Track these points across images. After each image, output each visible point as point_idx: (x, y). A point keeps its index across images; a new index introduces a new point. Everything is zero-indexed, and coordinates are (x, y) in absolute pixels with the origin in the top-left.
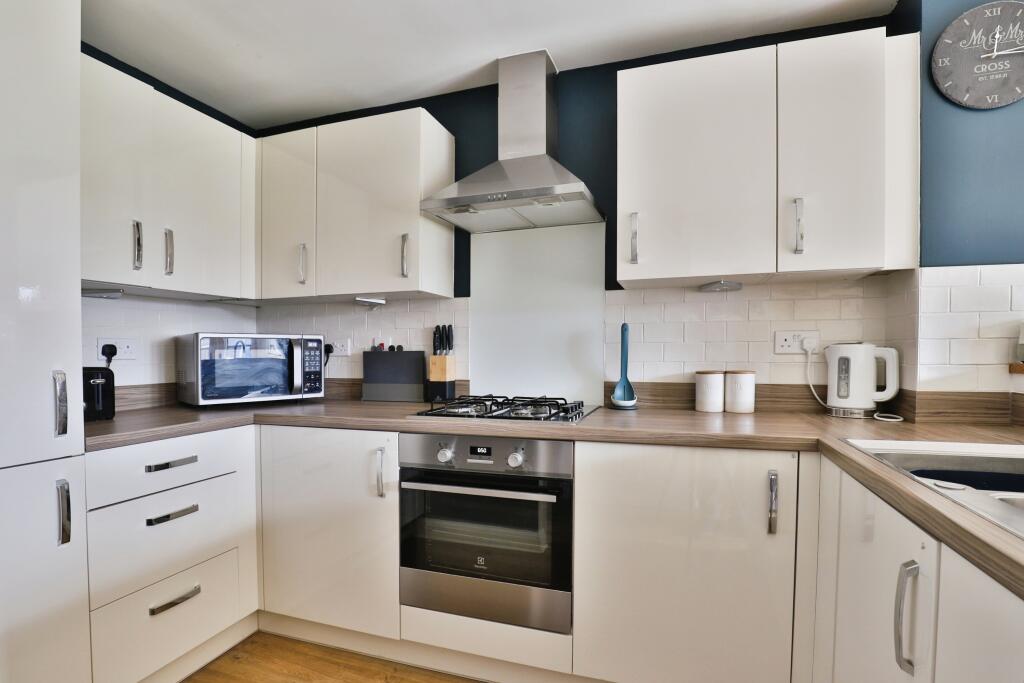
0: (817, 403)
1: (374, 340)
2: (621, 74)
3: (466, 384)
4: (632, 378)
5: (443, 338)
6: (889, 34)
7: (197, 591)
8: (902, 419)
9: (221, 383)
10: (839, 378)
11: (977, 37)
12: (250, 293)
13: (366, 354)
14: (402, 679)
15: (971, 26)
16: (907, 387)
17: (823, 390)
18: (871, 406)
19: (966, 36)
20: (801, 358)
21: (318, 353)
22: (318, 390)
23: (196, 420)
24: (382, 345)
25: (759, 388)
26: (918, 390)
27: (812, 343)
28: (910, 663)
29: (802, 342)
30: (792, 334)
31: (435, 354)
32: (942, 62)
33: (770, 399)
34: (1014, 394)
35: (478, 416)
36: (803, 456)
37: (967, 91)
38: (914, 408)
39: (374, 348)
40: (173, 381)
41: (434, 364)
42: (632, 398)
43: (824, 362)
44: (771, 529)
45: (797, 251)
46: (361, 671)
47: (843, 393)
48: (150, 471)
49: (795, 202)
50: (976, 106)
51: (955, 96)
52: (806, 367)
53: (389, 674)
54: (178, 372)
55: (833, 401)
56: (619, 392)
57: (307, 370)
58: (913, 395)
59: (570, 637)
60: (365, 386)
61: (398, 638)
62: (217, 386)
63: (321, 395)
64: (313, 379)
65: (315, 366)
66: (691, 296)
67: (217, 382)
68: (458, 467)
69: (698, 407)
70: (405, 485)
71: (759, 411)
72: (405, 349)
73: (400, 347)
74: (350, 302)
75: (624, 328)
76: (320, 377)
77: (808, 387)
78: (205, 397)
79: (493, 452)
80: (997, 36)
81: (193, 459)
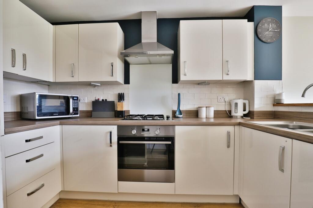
0: (229, 115)
1: (95, 97)
2: (181, 22)
3: (128, 111)
4: (181, 109)
5: (121, 97)
6: (248, 21)
7: (43, 185)
8: (250, 118)
9: (44, 111)
10: (235, 108)
11: (266, 25)
12: (51, 80)
13: (93, 102)
14: (119, 205)
15: (265, 22)
16: (251, 110)
17: (230, 112)
18: (242, 115)
19: (264, 25)
20: (224, 103)
21: (77, 101)
22: (77, 114)
23: (35, 124)
24: (99, 99)
25: (215, 111)
26: (255, 110)
27: (227, 99)
28: (283, 170)
29: (224, 99)
30: (222, 97)
31: (119, 102)
32: (259, 30)
33: (218, 114)
34: (274, 111)
35: (142, 120)
36: (236, 127)
37: (264, 38)
38: (254, 115)
39: (96, 100)
40: (19, 110)
41: (119, 105)
42: (181, 115)
43: (230, 104)
44: (228, 146)
45: (227, 74)
46: (103, 205)
47: (236, 112)
48: (27, 142)
49: (227, 61)
50: (266, 42)
51: (262, 39)
52: (225, 106)
53: (114, 205)
54: (22, 107)
55: (233, 114)
56: (177, 113)
57: (74, 107)
58: (253, 112)
59: (174, 183)
60: (93, 112)
61: (117, 192)
62: (42, 112)
63: (78, 115)
64: (76, 110)
65: (76, 106)
66: (196, 86)
67: (42, 110)
68: (138, 135)
69: (199, 117)
70: (121, 142)
71: (215, 117)
72: (108, 101)
73: (106, 100)
74: (89, 84)
75: (179, 94)
76: (78, 109)
77: (226, 111)
78: (38, 116)
79: (150, 130)
80: (270, 26)
81: (41, 137)
